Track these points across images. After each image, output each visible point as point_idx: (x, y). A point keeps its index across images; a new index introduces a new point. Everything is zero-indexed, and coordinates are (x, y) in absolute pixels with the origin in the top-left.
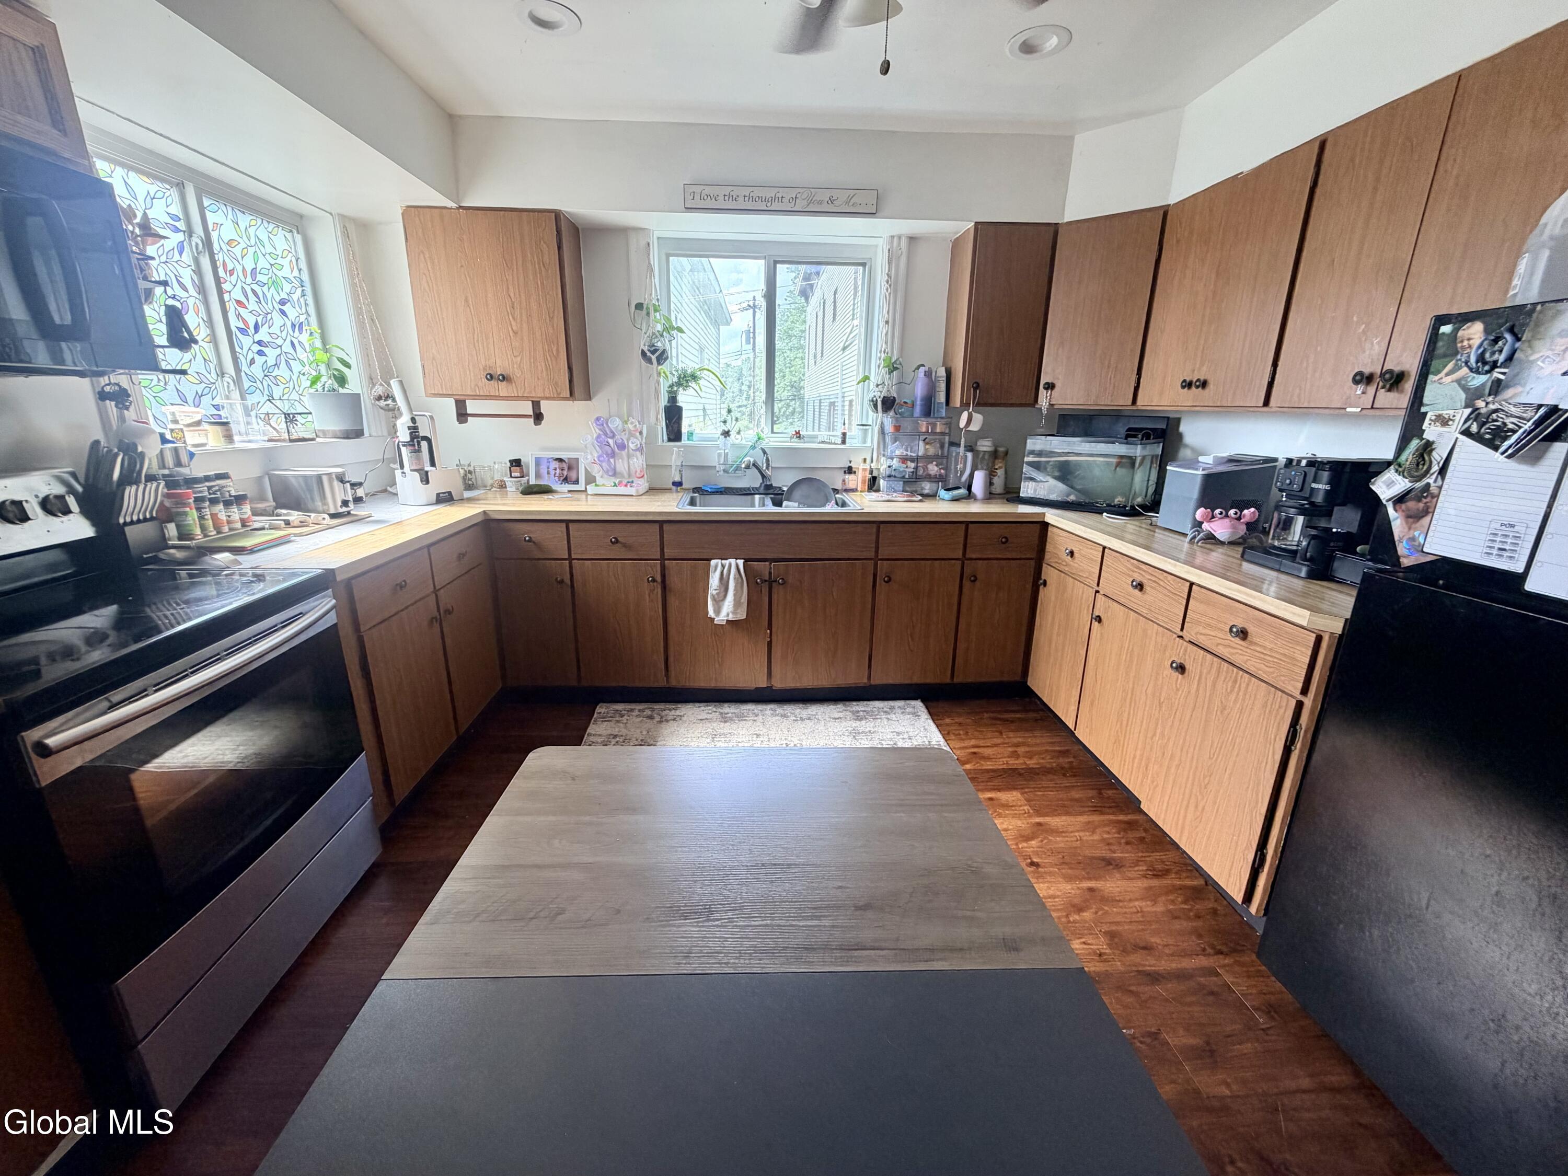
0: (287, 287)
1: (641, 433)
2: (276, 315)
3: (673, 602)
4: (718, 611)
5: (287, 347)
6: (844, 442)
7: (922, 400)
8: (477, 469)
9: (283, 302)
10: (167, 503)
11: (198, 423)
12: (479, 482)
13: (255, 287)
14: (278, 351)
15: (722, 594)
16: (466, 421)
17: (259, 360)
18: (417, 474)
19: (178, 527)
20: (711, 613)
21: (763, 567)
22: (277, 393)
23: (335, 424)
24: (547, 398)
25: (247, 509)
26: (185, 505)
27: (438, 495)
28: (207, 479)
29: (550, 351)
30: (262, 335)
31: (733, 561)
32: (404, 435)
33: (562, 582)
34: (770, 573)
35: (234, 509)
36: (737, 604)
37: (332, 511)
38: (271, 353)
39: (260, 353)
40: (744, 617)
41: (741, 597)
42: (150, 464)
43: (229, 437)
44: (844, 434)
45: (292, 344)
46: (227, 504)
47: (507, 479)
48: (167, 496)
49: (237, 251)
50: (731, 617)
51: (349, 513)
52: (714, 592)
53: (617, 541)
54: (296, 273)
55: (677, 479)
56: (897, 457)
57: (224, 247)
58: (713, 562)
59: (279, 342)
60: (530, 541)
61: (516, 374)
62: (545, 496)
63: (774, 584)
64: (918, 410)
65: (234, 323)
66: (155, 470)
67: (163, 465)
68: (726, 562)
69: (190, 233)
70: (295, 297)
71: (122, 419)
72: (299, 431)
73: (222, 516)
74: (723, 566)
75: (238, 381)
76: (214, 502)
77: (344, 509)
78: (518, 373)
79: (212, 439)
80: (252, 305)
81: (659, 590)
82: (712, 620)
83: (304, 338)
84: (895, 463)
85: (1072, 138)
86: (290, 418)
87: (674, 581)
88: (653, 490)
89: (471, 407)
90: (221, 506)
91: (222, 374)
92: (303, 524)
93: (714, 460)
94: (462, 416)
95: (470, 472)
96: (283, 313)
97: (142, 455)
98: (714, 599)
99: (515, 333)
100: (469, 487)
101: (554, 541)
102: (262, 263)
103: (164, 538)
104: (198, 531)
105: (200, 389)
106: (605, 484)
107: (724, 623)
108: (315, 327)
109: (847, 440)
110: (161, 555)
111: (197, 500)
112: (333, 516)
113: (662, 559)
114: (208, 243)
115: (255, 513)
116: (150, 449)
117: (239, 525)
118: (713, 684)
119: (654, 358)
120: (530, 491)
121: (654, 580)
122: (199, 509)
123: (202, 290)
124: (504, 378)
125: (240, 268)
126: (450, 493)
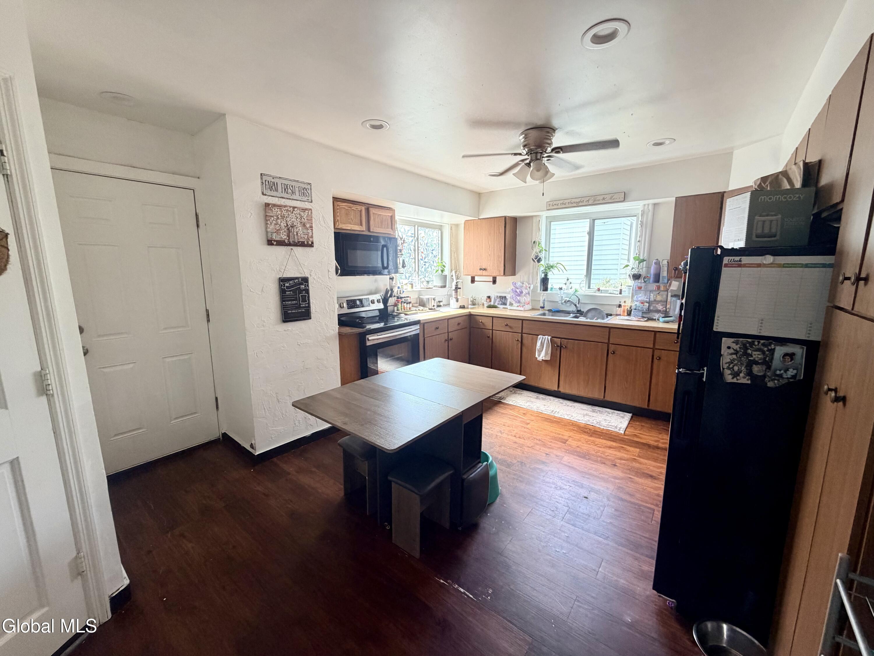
0: (434, 246)
1: (529, 288)
2: (431, 255)
3: (524, 350)
4: (539, 356)
5: (432, 263)
6: (621, 293)
7: (653, 275)
8: (477, 299)
9: (433, 250)
10: (396, 302)
11: (407, 284)
12: (477, 303)
13: (427, 248)
14: (429, 264)
15: (541, 349)
16: (474, 283)
17: (424, 266)
18: (455, 299)
19: (397, 308)
20: (537, 356)
21: (558, 341)
22: (427, 275)
23: (440, 284)
24: (498, 276)
25: (411, 305)
26: (399, 303)
27: (460, 306)
28: (405, 297)
29: (499, 260)
30: (426, 260)
31: (547, 337)
32: (454, 288)
33: (489, 337)
34: (561, 343)
35: (408, 304)
36: (546, 353)
37: (430, 308)
38: (427, 264)
39: (425, 265)
40: (549, 359)
41: (548, 351)
42: (395, 293)
43: (412, 287)
44: (621, 290)
45: (433, 261)
46: (407, 303)
47: (485, 303)
48: (397, 300)
49: (424, 239)
50: (544, 358)
51: (435, 309)
52: (538, 348)
53: (507, 325)
54: (438, 242)
55: (542, 306)
56: (639, 301)
57: (421, 239)
58: (539, 336)
59: (430, 261)
60: (481, 322)
61: (488, 268)
62: (495, 309)
63: (562, 348)
64: (652, 279)
65: (420, 257)
66: (396, 295)
67: (397, 294)
68: (544, 337)
69: (415, 237)
70: (436, 248)
71: (392, 283)
72: (430, 286)
73: (405, 306)
74: (543, 338)
75: (418, 273)
76: (404, 303)
77: (433, 308)
78: (489, 268)
79: (409, 287)
80: (425, 252)
81: (520, 344)
82: (537, 358)
83: (436, 259)
84: (638, 304)
85: (732, 153)
86: (428, 282)
87: (525, 341)
88: (533, 309)
89: (476, 279)
90: (406, 304)
91: (415, 271)
92: (422, 310)
93: (558, 299)
94: (473, 281)
95: (475, 300)
96: (432, 253)
97: (394, 291)
98: (538, 350)
99: (489, 255)
100: (474, 304)
101: (488, 323)
102: (430, 241)
103: (394, 310)
104: (400, 309)
105: (410, 275)
106: (515, 306)
107: (541, 360)
108: (440, 256)
109: (623, 292)
110: (393, 314)
111: (402, 302)
112: (430, 309)
113: (522, 333)
114: (418, 239)
115: (412, 306)
116: (395, 290)
117: (408, 309)
118: (536, 385)
119: (536, 261)
120: (490, 307)
121: (518, 340)
122: (401, 304)
123: (415, 250)
124: (485, 269)
125: (424, 243)
126: (464, 306)
